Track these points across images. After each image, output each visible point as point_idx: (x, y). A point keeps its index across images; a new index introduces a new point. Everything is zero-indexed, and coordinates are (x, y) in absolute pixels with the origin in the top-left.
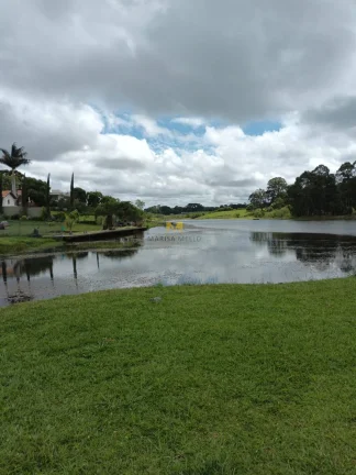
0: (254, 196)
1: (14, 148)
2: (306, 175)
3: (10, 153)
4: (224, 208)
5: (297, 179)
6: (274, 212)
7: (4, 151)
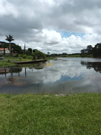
0: (82, 51)
1: (10, 36)
2: (98, 44)
3: (9, 37)
4: (73, 54)
5: (95, 46)
6: (88, 56)
7: (7, 37)
